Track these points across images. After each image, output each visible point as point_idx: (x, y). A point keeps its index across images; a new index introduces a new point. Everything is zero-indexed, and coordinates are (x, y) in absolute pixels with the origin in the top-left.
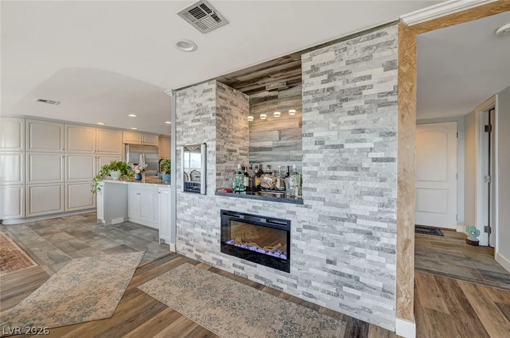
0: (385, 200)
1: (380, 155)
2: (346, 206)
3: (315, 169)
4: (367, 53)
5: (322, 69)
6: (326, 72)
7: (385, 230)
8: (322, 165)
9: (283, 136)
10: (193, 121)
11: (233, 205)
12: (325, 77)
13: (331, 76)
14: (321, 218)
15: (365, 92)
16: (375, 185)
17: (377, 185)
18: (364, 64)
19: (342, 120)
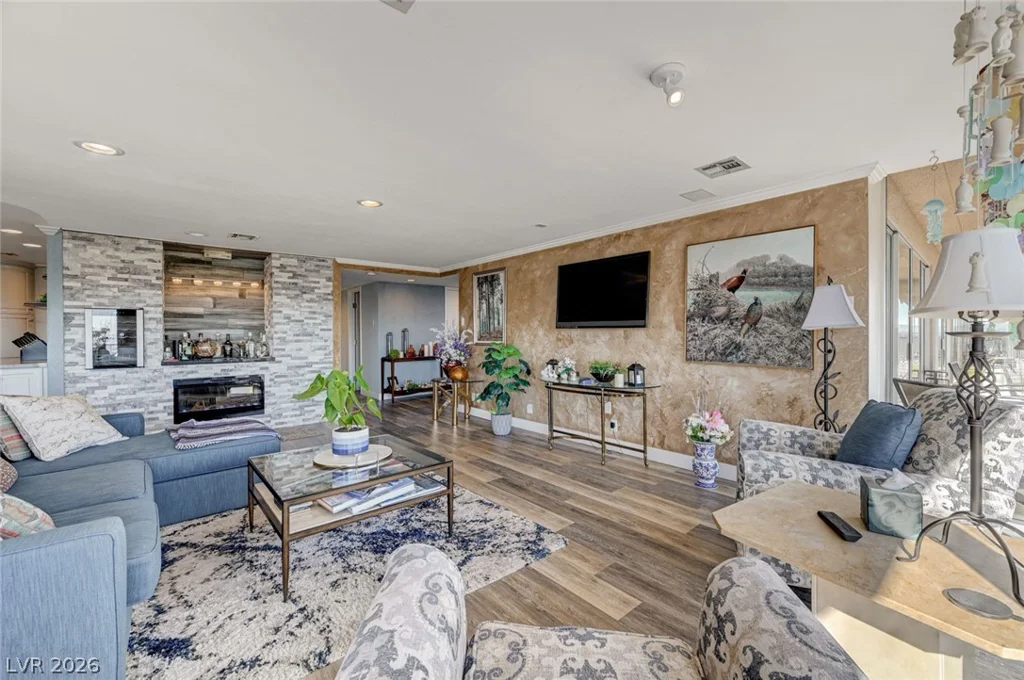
0: (327, 352)
1: (324, 327)
2: (306, 358)
3: (284, 335)
4: (317, 269)
5: (289, 269)
6: (291, 272)
7: (327, 368)
8: (289, 333)
9: (219, 304)
10: (109, 279)
11: (192, 372)
12: (291, 275)
13: (295, 275)
14: (289, 368)
15: (316, 291)
16: (321, 343)
17: (323, 344)
18: (315, 274)
19: (302, 305)
